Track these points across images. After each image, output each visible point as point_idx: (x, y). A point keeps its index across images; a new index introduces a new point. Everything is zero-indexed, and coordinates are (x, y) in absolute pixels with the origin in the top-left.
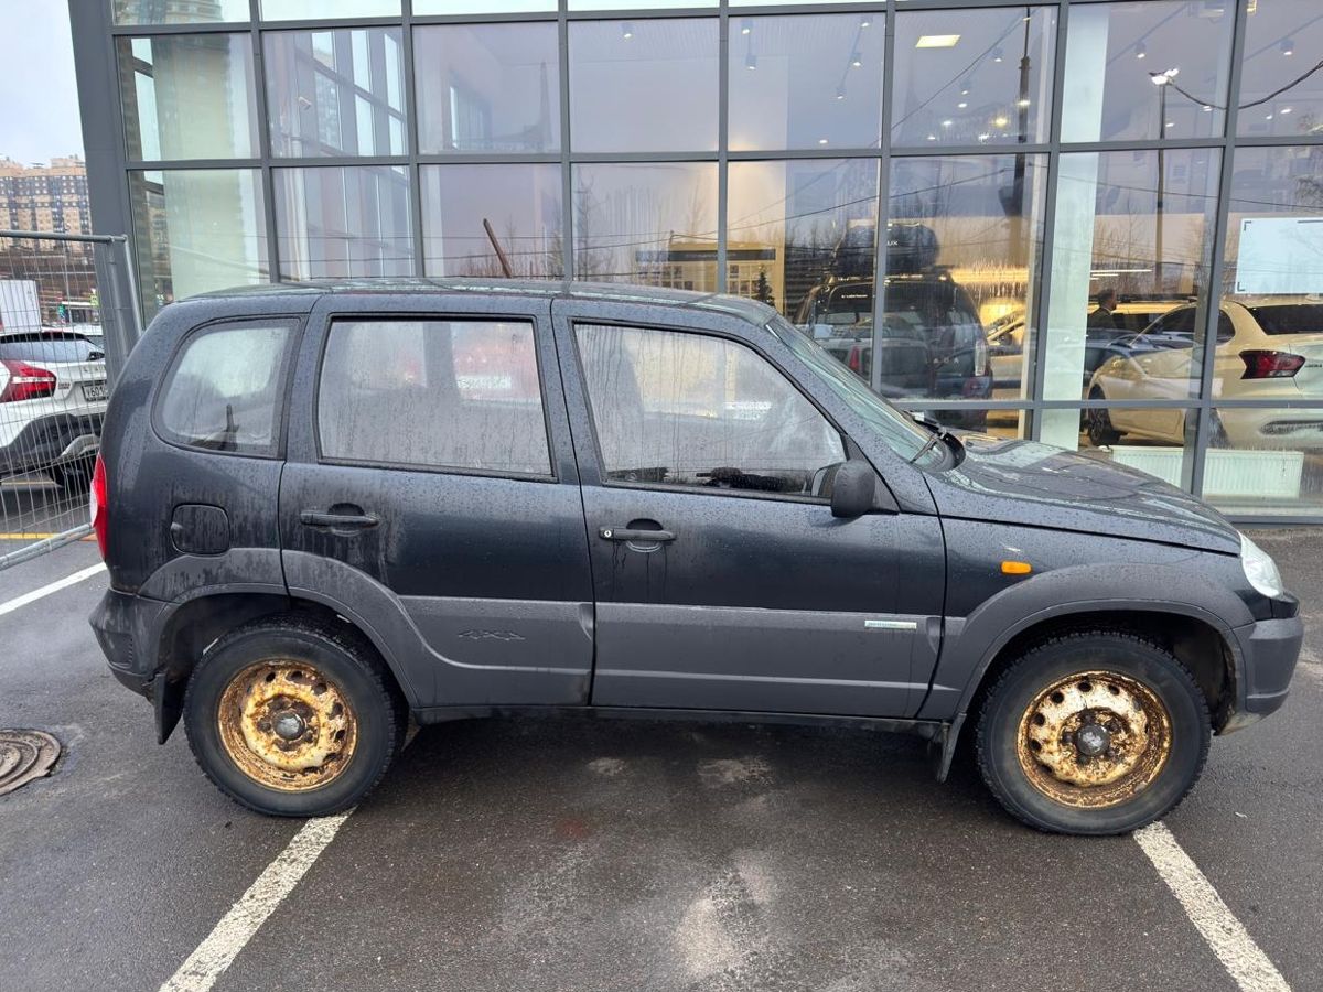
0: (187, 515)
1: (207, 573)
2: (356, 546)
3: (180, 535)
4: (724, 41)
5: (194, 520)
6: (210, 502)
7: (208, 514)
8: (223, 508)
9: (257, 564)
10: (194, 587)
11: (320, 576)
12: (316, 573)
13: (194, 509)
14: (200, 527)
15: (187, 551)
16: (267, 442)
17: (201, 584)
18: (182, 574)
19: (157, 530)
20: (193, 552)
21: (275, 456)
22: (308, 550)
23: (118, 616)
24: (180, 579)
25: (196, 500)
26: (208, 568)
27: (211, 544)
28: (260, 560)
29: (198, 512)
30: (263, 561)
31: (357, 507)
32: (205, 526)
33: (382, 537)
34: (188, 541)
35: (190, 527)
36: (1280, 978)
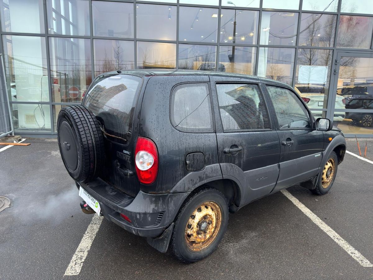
0: (191, 157)
1: (200, 177)
2: (237, 158)
3: (189, 165)
4: (178, 12)
5: (194, 159)
6: (198, 151)
7: (198, 155)
8: (202, 153)
9: (215, 170)
10: (196, 183)
11: (230, 170)
12: (229, 169)
13: (194, 155)
14: (196, 161)
15: (191, 171)
16: (210, 127)
17: (198, 182)
18: (192, 180)
19: (181, 165)
20: (194, 171)
21: (213, 132)
22: (226, 162)
23: (160, 205)
24: (190, 182)
25: (194, 151)
26: (200, 176)
27: (199, 166)
28: (215, 168)
29: (195, 155)
30: (216, 169)
31: (236, 145)
32: (197, 160)
33: (242, 154)
34: (192, 167)
35: (193, 161)
36: (334, 232)
